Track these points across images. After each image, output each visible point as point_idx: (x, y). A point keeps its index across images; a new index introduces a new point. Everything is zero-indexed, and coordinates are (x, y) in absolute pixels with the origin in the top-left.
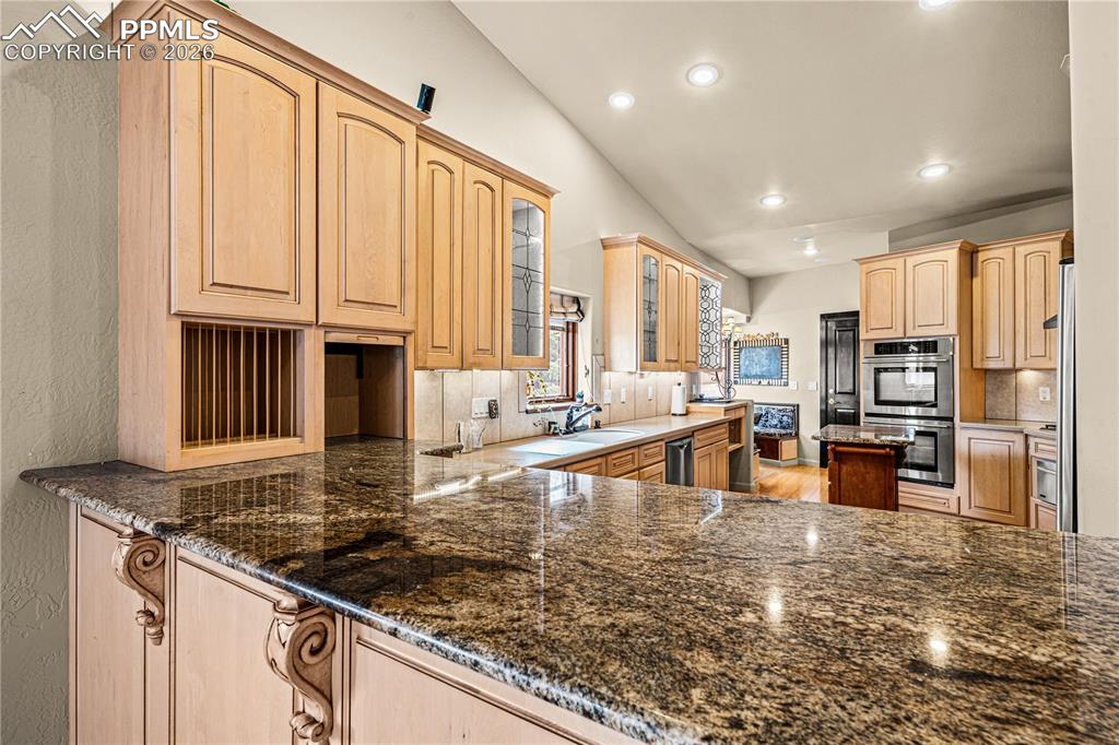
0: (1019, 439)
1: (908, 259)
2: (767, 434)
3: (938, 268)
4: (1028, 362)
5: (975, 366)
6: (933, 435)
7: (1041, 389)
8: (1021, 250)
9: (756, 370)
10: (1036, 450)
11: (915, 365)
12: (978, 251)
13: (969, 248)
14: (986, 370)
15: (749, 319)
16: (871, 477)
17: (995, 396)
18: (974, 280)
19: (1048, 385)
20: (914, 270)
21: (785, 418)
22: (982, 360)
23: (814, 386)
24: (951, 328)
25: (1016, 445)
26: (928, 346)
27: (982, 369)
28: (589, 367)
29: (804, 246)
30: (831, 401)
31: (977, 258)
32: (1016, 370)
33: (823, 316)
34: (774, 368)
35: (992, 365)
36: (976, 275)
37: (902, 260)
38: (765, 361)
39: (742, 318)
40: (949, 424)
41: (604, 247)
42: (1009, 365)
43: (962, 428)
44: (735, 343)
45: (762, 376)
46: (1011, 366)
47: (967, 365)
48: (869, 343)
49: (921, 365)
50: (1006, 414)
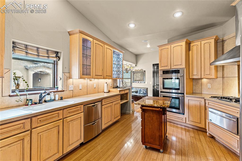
0: (203, 100)
1: (172, 45)
2: (140, 96)
3: (179, 47)
4: (205, 76)
5: (190, 78)
6: (179, 98)
7: (208, 84)
8: (203, 42)
9: (138, 79)
10: (208, 104)
11: (174, 77)
12: (191, 43)
13: (188, 42)
14: (193, 79)
15: (136, 66)
16: (155, 118)
17: (196, 86)
18: (190, 52)
19: (210, 83)
20: (173, 49)
21: (144, 92)
22: (192, 76)
23: (151, 83)
24: (184, 66)
25: (202, 102)
26: (177, 72)
27: (192, 78)
28: (61, 77)
29: (147, 44)
30: (155, 87)
31: (191, 45)
32: (201, 79)
33: (153, 65)
34: (142, 78)
35: (195, 77)
36: (190, 50)
37: (170, 46)
38: (140, 77)
39: (134, 65)
40: (183, 95)
41: (70, 35)
42: (199, 77)
43: (186, 96)
44: (133, 72)
45: (139, 81)
46: (200, 78)
47: (188, 77)
48: (161, 71)
49: (176, 77)
50: (198, 92)
